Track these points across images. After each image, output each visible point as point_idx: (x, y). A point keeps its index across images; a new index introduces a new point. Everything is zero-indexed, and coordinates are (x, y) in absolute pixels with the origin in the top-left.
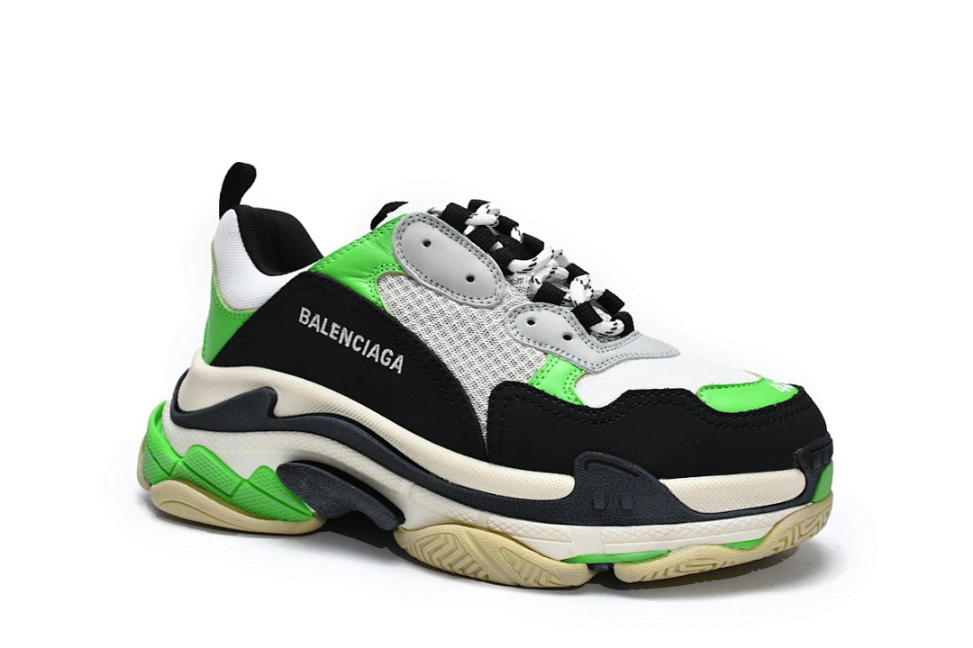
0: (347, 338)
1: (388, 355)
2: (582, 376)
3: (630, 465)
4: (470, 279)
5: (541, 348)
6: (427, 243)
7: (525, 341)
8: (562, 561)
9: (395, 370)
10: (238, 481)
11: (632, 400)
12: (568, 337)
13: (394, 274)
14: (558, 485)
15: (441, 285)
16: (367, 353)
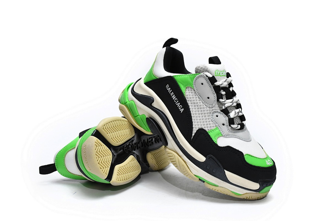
0: (174, 97)
1: (181, 107)
2: (221, 136)
3: (219, 164)
4: (208, 98)
5: (216, 124)
6: (202, 84)
7: (213, 120)
8: (194, 175)
9: (181, 111)
10: (138, 114)
11: (229, 149)
12: (223, 125)
13: (191, 88)
14: (201, 158)
15: (200, 96)
16: (177, 103)
